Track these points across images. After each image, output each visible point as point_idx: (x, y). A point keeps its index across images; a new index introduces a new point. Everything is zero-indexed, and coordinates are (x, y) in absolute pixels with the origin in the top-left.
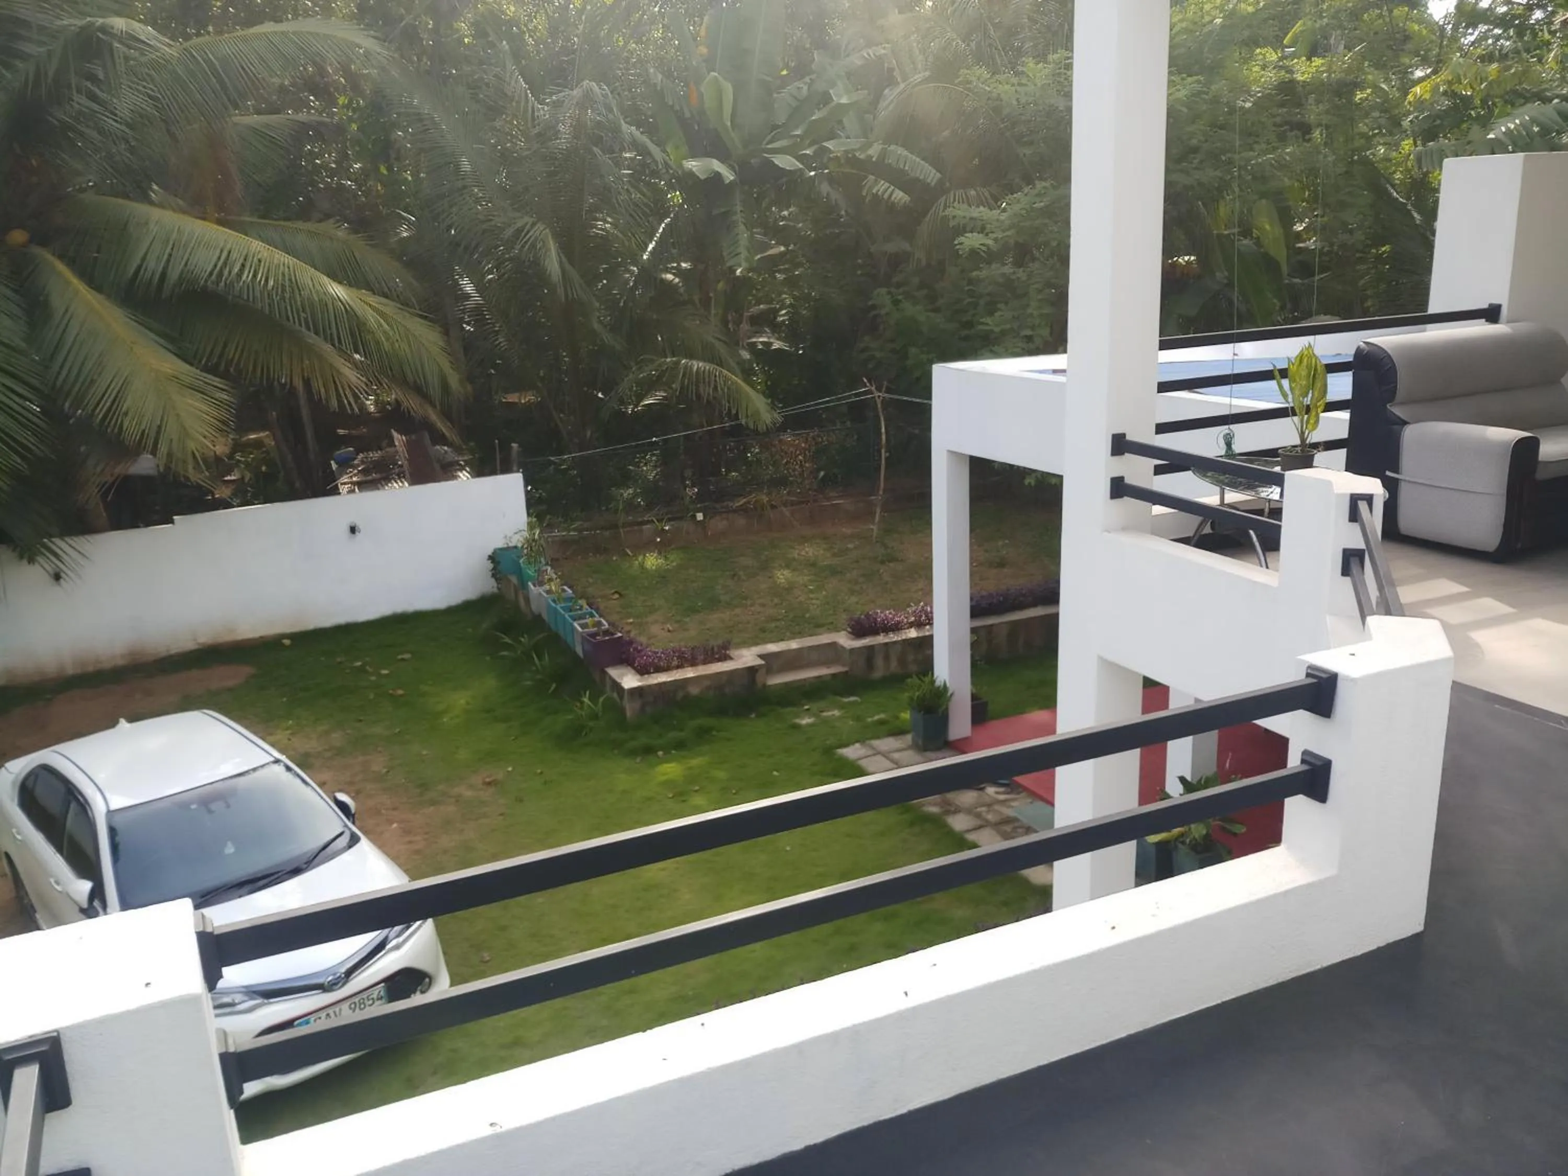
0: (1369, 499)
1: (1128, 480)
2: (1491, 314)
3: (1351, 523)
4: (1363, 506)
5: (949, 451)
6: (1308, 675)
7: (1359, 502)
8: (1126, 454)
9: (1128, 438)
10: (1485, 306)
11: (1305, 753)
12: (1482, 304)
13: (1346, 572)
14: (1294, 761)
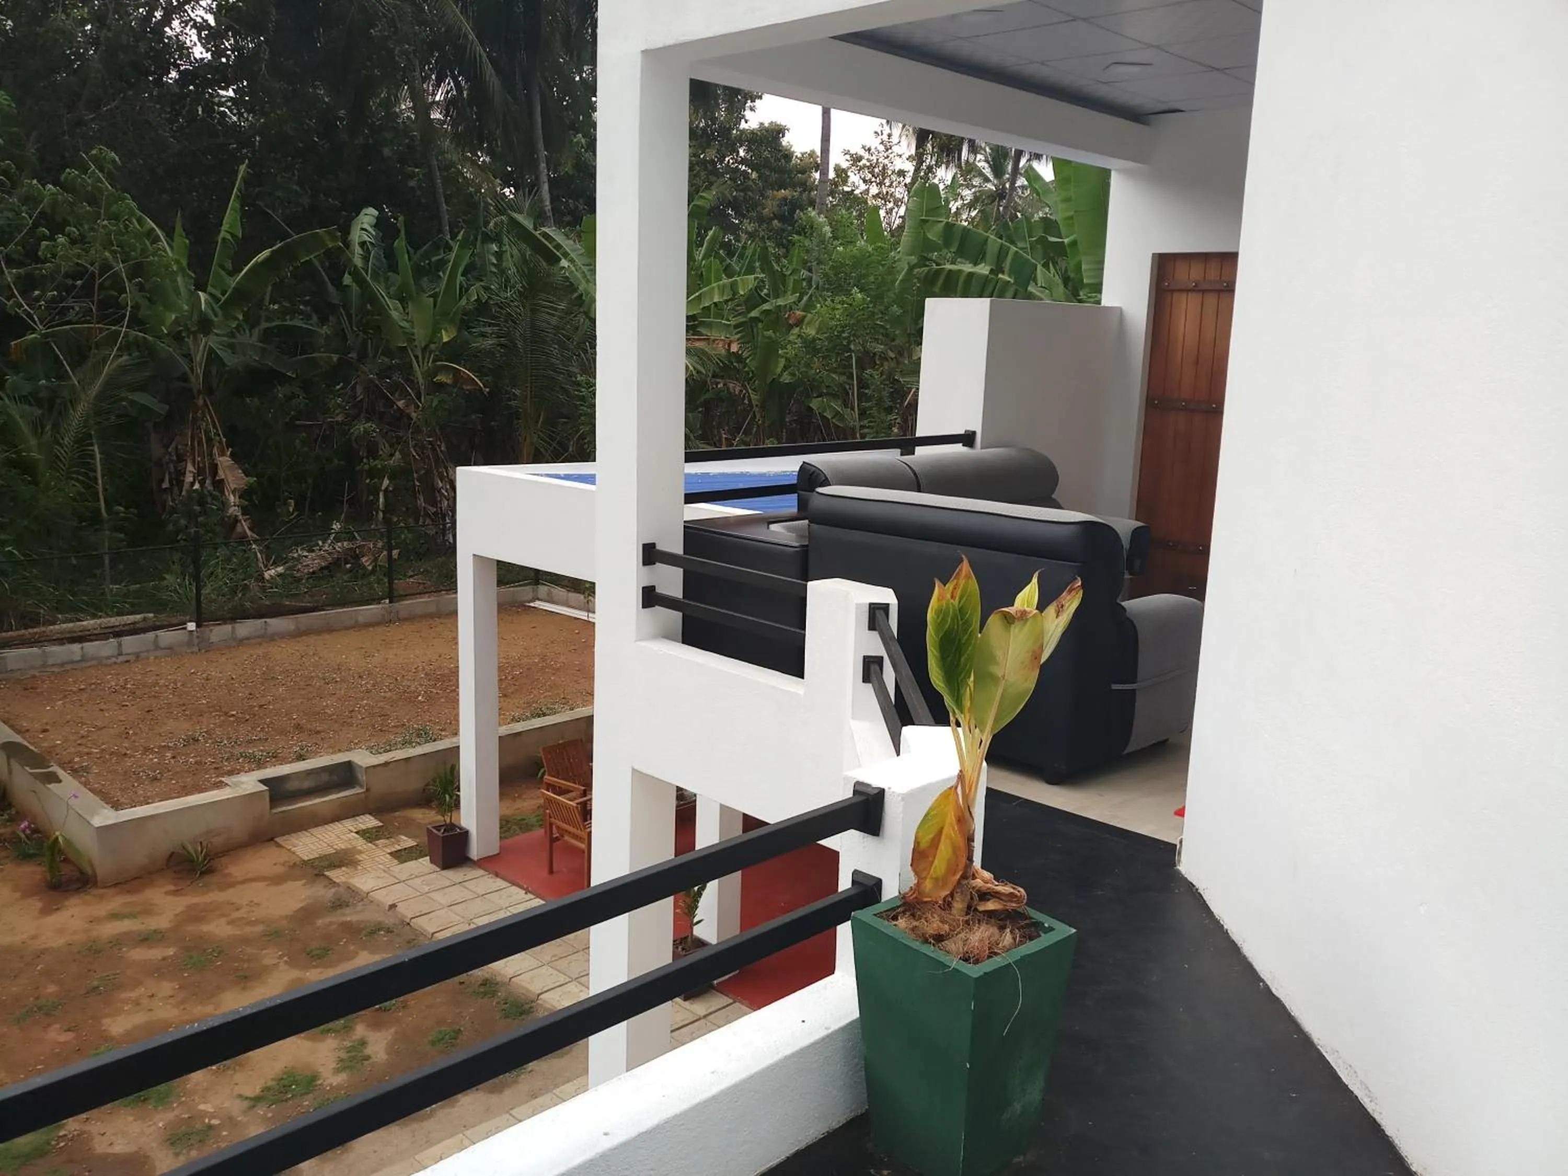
0: (885, 608)
1: (659, 590)
2: (968, 439)
3: (871, 632)
4: (880, 614)
5: (474, 555)
6: (855, 792)
7: (877, 612)
8: (658, 564)
9: (658, 547)
10: (962, 432)
11: (856, 873)
12: (959, 429)
13: (866, 679)
14: (845, 883)
